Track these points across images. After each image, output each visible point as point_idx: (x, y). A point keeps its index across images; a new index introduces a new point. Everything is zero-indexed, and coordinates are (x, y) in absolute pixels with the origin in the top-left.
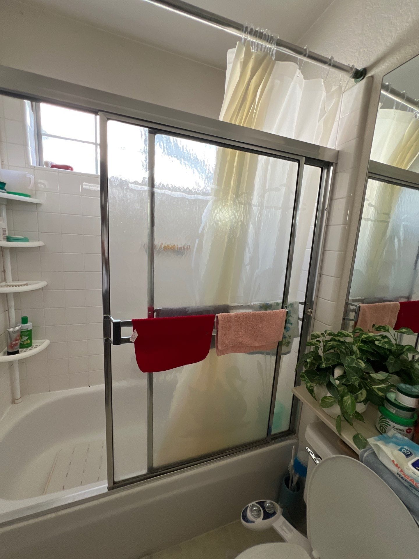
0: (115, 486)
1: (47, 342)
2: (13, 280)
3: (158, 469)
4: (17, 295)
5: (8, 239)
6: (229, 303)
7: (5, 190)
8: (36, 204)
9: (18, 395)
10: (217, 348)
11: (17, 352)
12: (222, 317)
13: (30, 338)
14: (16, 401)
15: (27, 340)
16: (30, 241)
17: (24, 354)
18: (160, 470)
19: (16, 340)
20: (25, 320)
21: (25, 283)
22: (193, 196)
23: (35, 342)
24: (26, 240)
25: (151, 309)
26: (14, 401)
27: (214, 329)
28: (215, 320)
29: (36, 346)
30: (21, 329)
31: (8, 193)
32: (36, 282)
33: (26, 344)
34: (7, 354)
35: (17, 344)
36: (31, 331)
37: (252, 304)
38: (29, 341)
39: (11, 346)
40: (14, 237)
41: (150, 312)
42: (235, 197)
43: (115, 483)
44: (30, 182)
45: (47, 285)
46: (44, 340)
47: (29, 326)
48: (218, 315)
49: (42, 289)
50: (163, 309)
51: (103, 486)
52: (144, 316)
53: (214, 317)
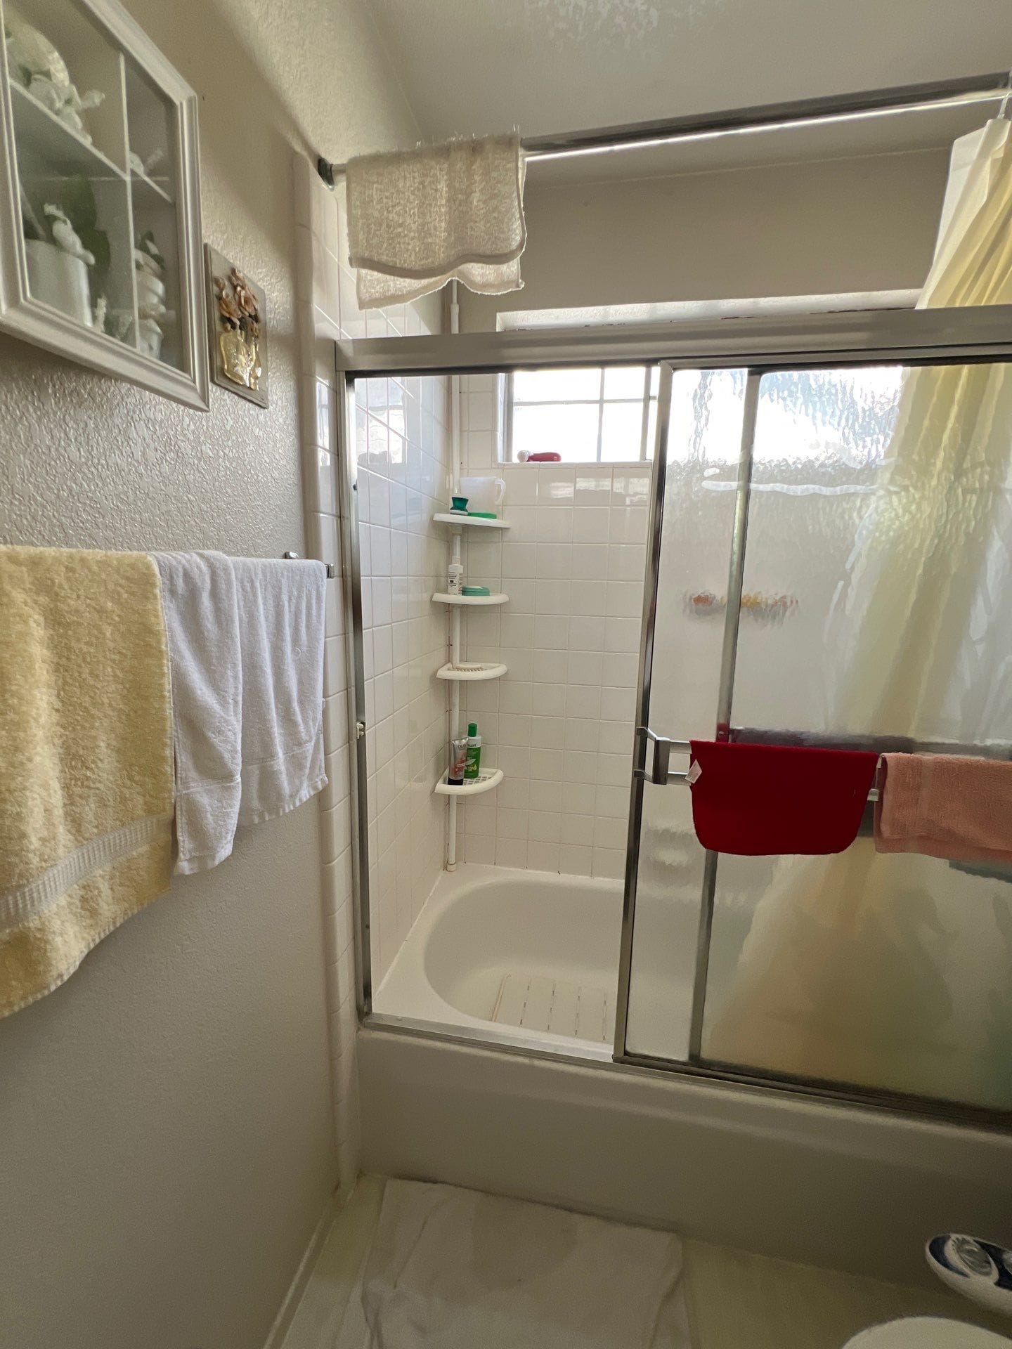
0: (625, 1058)
1: (499, 775)
2: (460, 661)
3: (708, 1065)
4: (463, 683)
5: (465, 592)
6: (911, 734)
7: (467, 511)
8: (501, 529)
9: (452, 860)
10: (879, 833)
11: (460, 783)
12: (898, 761)
13: (477, 763)
14: (450, 868)
15: (473, 765)
16: (491, 594)
17: (468, 788)
18: (716, 1069)
19: (462, 762)
20: (472, 731)
21: (479, 665)
22: (838, 488)
23: (483, 771)
24: (485, 592)
25: (724, 729)
26: (446, 865)
27: (874, 787)
28: (879, 765)
29: (484, 779)
30: (467, 744)
31: (470, 515)
32: (492, 665)
33: (471, 772)
34: (447, 782)
35: (462, 767)
36: (479, 748)
37: (989, 742)
38: (475, 768)
39: (455, 771)
40: (470, 587)
41: (721, 733)
42: (952, 478)
43: (626, 1053)
44: (499, 492)
45: (506, 674)
46: (494, 770)
47: (477, 740)
48: (886, 755)
49: (499, 678)
50: (746, 729)
51: (605, 1051)
52: (710, 737)
53: (876, 758)
